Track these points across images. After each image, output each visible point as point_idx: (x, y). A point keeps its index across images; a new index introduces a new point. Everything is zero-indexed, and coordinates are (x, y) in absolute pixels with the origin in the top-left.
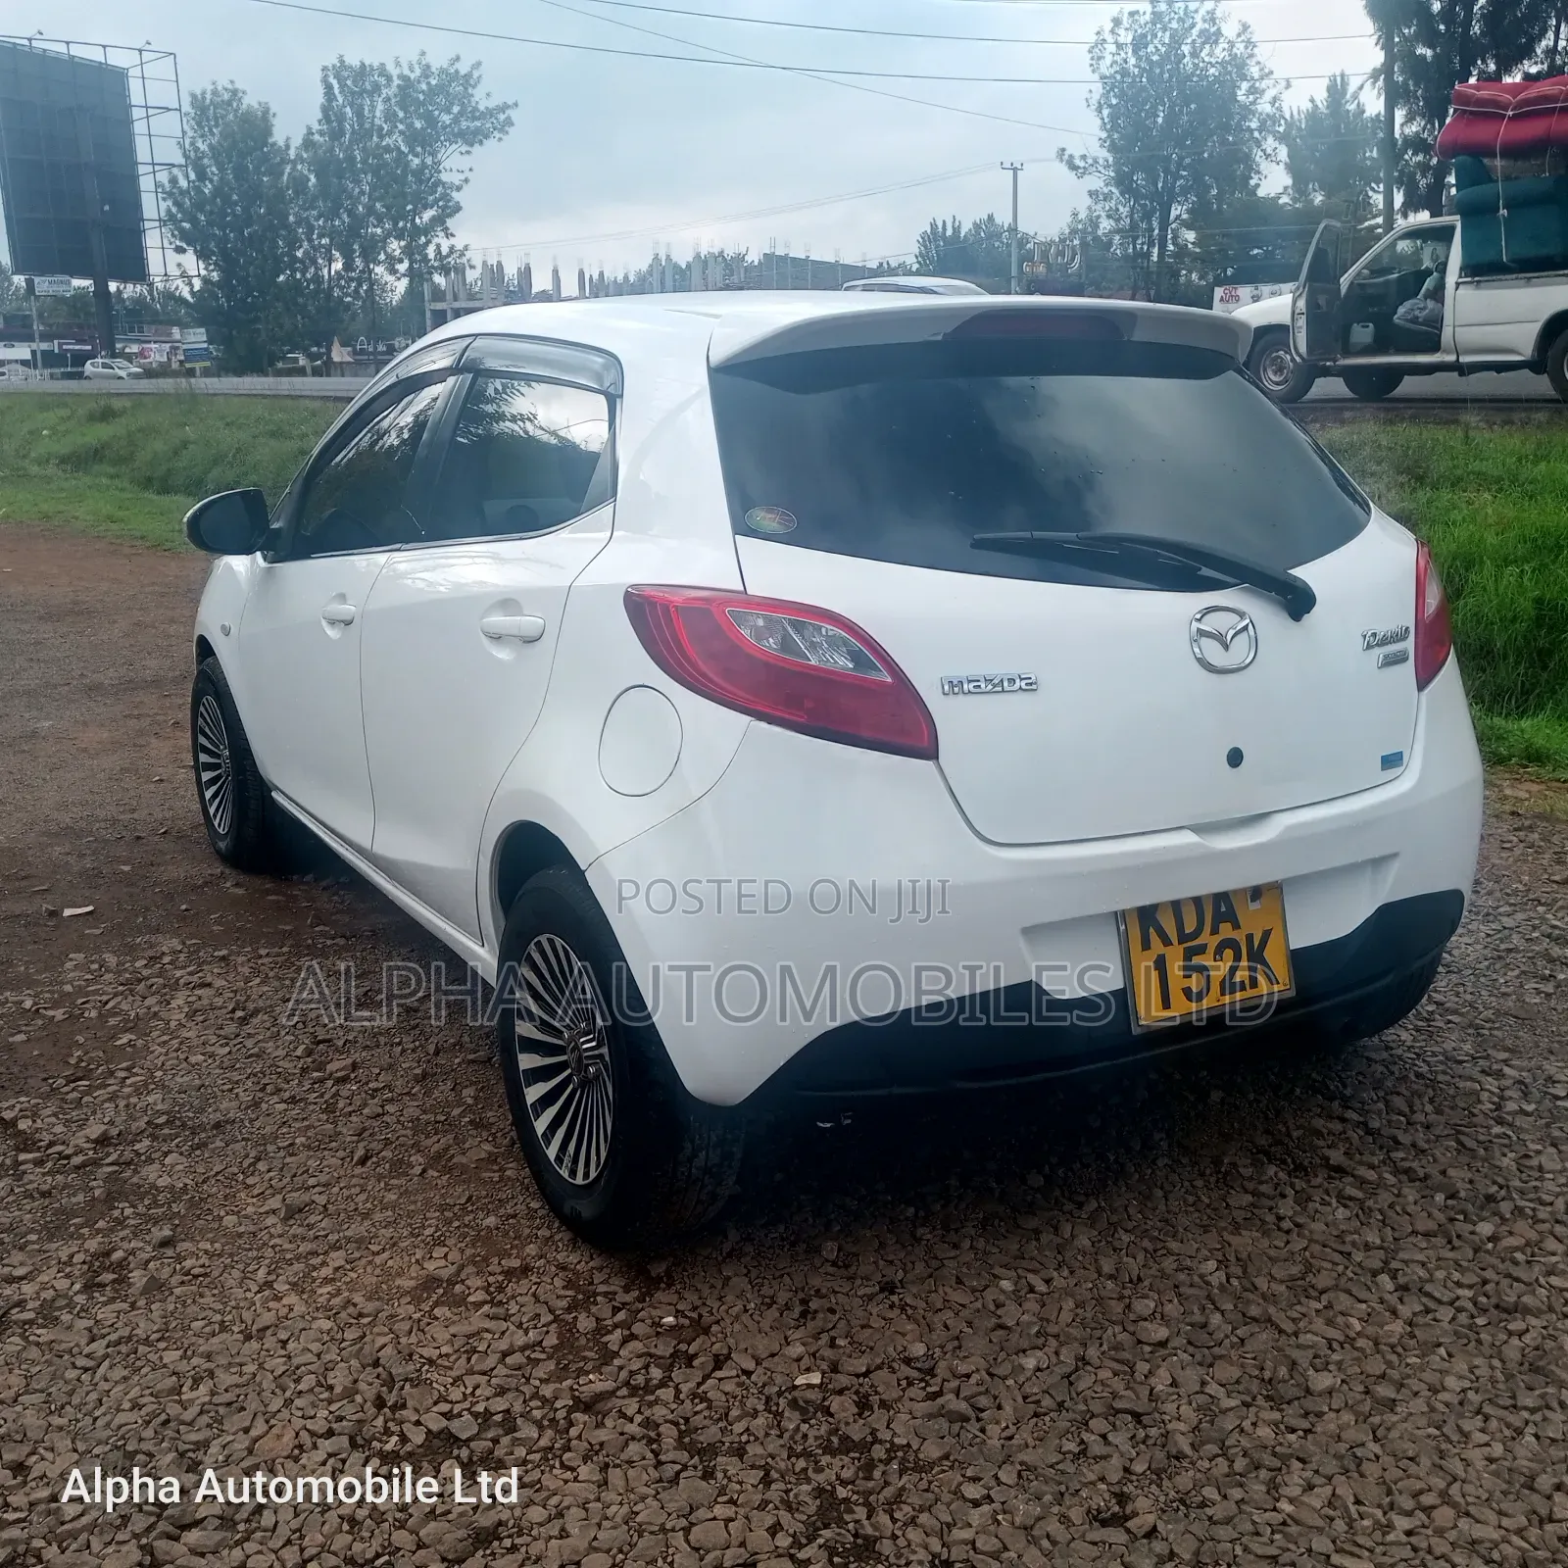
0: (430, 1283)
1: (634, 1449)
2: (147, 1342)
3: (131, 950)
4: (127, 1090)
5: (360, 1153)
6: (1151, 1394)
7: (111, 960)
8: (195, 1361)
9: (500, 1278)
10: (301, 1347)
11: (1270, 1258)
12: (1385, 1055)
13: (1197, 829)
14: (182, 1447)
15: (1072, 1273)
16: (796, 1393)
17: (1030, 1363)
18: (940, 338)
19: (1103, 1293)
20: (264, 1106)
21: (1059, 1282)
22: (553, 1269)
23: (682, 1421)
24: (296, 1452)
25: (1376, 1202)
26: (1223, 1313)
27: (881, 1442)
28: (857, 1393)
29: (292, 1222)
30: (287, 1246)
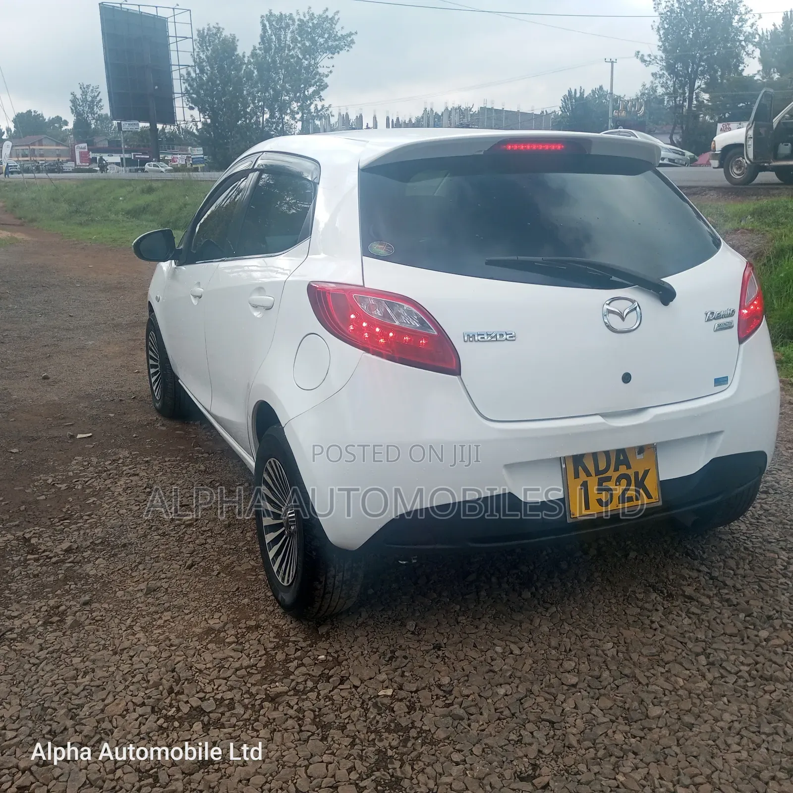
0: (210, 631)
1: (290, 722)
2: (67, 653)
3: (105, 456)
4: (87, 526)
5: (189, 562)
6: (562, 712)
7: (94, 460)
8: (87, 663)
9: (244, 630)
10: (139, 660)
11: (642, 643)
12: (730, 537)
13: (603, 415)
14: (71, 706)
15: (535, 645)
16: (378, 699)
17: (502, 691)
18: (482, 153)
19: (549, 657)
20: (149, 537)
21: (526, 649)
22: (271, 627)
23: (317, 710)
24: (125, 713)
25: (706, 616)
26: (610, 671)
27: (416, 728)
28: (410, 701)
29: (149, 596)
30: (144, 608)
